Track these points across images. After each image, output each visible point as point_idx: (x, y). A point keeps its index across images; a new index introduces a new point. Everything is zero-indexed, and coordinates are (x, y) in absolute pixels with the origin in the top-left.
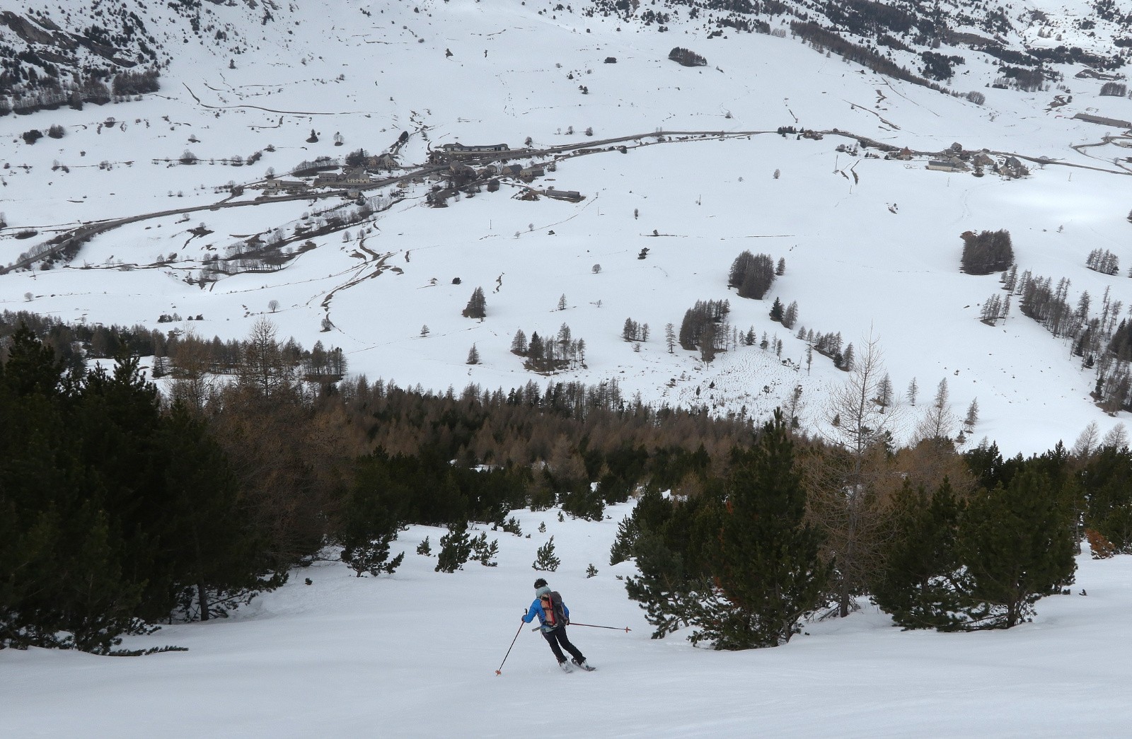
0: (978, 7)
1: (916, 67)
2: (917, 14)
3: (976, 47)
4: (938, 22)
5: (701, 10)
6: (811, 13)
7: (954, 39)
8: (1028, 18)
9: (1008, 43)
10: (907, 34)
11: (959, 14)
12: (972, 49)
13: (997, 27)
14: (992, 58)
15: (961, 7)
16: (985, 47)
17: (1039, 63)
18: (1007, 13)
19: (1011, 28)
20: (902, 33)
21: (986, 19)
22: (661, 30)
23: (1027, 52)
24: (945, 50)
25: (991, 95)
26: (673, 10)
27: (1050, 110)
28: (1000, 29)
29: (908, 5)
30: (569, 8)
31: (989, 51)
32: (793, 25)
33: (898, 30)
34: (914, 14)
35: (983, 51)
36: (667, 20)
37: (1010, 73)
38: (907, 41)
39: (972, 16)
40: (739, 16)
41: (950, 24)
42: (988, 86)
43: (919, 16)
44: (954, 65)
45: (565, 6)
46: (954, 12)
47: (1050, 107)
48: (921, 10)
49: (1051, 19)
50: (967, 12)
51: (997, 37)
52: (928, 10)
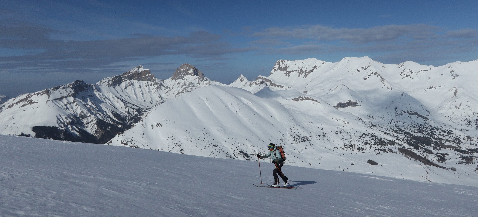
0: (450, 136)
1: (435, 159)
2: (433, 139)
3: (452, 149)
4: (439, 141)
5: (373, 146)
6: (403, 143)
7: (445, 147)
8: (466, 138)
9: (461, 147)
10: (431, 146)
11: (445, 139)
12: (451, 150)
13: (457, 142)
14: (457, 153)
15: (445, 137)
16: (454, 149)
17: (471, 153)
18: (459, 137)
19: (461, 142)
20: (429, 146)
21: (453, 140)
22: (363, 153)
23: (467, 150)
24: (443, 151)
25: (458, 167)
26: (365, 147)
27: (476, 171)
28: (458, 143)
29: (430, 136)
30: (337, 147)
31: (456, 150)
32: (399, 149)
33: (428, 145)
34: (432, 140)
35: (454, 150)
36: (364, 149)
37: (463, 158)
38: (431, 149)
39: (449, 140)
40: (383, 147)
41: (443, 142)
42: (457, 163)
43: (434, 140)
44: (446, 156)
45: (336, 147)
46: (444, 138)
47: (476, 170)
48: (434, 138)
49: (473, 139)
50: (447, 138)
51: (458, 146)
52: (436, 138)
